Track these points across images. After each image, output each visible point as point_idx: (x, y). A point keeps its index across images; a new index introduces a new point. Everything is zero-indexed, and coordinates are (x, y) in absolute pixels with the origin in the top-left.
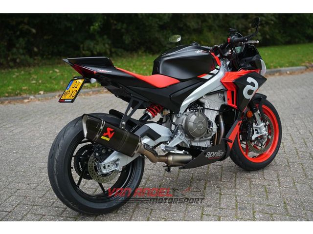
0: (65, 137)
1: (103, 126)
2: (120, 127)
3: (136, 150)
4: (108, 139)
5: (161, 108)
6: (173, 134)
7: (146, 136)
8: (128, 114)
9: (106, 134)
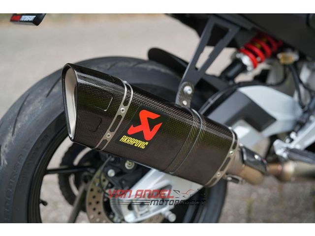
0: (19, 125)
1: (126, 104)
2: (177, 102)
3: (222, 170)
4: (142, 145)
5: (275, 45)
6: (306, 116)
7: (241, 122)
8: (199, 65)
9: (138, 129)
